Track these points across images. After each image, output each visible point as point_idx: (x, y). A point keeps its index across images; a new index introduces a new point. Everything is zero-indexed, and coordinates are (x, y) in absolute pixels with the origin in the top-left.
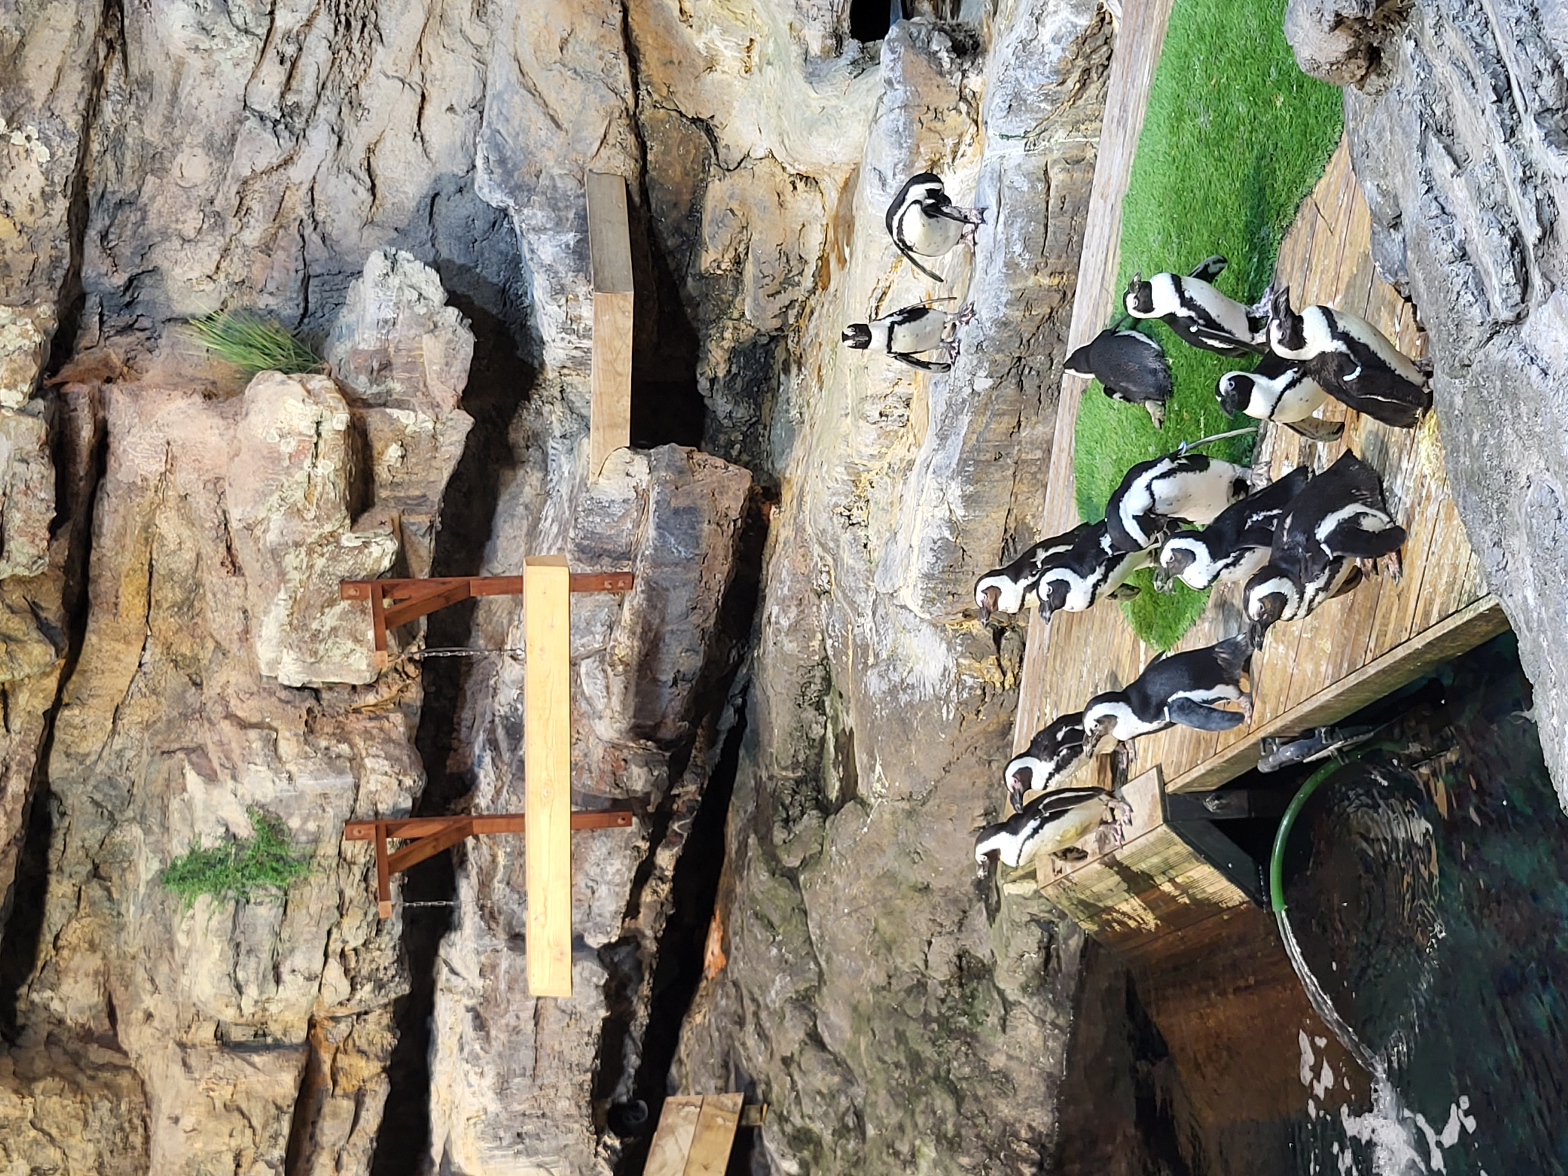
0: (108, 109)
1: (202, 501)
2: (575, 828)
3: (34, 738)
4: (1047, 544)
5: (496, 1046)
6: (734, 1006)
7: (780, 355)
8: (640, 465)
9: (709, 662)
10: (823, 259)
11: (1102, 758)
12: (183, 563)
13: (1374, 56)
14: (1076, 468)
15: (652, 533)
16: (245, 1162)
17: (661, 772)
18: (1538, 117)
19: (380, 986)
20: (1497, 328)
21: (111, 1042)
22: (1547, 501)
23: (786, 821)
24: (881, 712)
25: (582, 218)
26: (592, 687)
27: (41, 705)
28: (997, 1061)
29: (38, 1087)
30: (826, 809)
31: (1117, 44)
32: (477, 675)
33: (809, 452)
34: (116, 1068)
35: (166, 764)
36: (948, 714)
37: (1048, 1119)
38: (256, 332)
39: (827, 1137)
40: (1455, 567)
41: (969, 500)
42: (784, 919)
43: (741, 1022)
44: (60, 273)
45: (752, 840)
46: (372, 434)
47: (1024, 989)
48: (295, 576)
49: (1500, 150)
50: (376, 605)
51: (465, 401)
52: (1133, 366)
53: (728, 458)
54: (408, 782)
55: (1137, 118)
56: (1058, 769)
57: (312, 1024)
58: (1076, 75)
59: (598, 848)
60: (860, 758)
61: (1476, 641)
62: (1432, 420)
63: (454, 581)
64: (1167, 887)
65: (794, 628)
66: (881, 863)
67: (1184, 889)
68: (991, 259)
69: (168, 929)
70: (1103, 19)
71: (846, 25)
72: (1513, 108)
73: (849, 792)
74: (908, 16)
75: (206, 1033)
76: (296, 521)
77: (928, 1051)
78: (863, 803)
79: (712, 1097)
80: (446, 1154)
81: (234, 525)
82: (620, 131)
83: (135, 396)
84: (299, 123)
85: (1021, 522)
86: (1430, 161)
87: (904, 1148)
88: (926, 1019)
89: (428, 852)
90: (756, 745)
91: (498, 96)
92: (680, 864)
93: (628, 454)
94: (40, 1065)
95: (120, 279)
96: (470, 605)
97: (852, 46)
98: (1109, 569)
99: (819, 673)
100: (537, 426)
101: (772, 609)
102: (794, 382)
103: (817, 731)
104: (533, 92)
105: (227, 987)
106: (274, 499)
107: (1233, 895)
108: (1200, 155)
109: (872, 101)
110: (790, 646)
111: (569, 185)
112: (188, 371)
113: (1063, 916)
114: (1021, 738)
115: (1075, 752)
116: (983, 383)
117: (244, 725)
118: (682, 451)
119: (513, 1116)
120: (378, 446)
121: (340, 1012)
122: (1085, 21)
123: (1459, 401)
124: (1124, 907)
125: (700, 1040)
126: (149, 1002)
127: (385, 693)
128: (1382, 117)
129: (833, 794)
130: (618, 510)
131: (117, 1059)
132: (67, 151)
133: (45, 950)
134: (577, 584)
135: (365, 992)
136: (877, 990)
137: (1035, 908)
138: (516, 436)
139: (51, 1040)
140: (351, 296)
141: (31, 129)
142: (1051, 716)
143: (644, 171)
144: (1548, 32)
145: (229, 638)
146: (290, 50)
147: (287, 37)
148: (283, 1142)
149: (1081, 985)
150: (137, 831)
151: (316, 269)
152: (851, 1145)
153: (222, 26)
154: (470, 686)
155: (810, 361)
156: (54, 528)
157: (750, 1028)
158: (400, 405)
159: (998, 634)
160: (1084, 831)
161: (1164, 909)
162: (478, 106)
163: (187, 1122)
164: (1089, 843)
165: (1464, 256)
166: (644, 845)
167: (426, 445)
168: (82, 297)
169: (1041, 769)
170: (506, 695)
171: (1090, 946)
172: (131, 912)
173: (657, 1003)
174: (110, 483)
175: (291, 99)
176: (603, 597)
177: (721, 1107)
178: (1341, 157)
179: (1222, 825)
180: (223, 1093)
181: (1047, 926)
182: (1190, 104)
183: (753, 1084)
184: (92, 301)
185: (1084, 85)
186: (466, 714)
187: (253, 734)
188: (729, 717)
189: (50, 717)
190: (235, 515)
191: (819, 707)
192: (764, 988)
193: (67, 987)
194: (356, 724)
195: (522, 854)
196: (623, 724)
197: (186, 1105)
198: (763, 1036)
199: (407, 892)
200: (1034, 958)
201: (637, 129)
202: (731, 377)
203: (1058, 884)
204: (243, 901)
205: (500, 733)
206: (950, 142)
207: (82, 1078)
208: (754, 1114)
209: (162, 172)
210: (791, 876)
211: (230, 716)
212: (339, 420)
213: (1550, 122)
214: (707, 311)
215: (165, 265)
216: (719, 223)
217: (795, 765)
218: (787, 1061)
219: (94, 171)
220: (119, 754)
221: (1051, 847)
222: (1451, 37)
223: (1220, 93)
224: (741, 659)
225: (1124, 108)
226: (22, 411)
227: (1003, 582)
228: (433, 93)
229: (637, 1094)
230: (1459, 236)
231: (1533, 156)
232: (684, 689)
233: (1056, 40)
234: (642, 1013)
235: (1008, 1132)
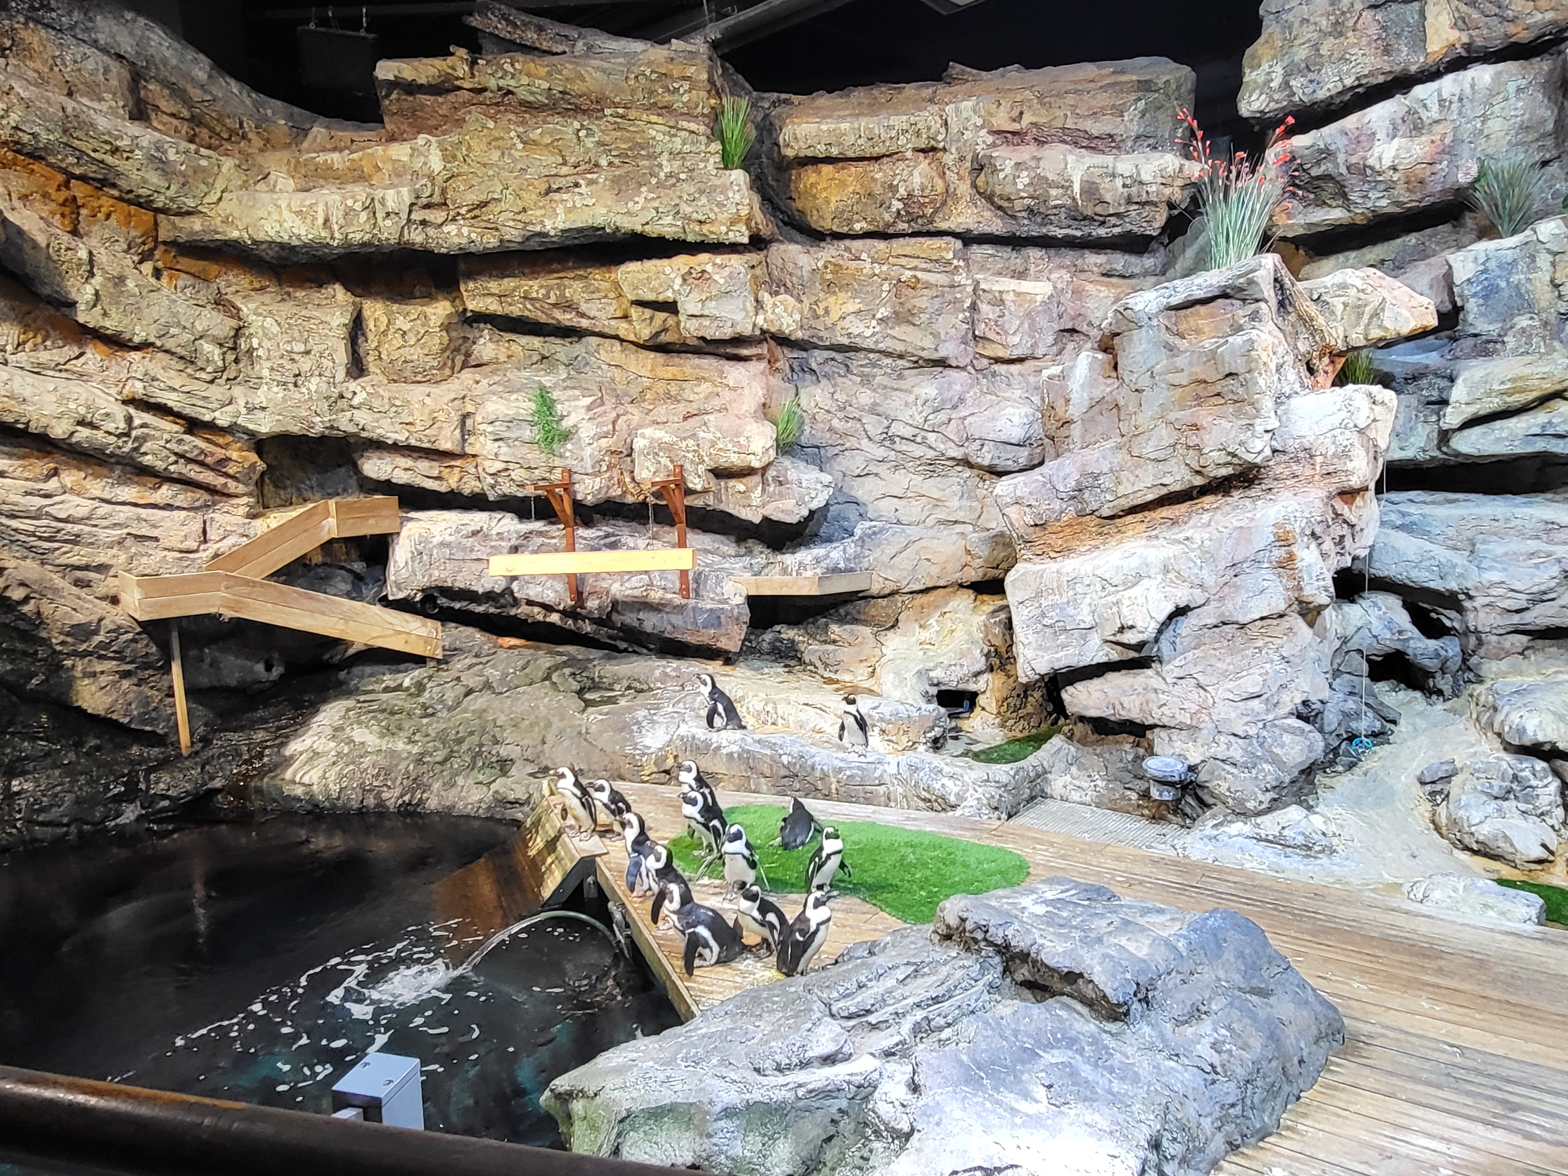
0: (889, 361)
1: (716, 403)
2: (568, 575)
3: (606, 330)
4: (711, 793)
5: (464, 541)
6: (484, 652)
7: (793, 663)
8: (740, 600)
9: (649, 635)
10: (837, 682)
11: (611, 824)
12: (688, 394)
13: (948, 937)
14: (749, 804)
15: (709, 607)
16: (409, 427)
17: (596, 614)
18: (926, 1018)
19: (493, 487)
20: (828, 1006)
21: (465, 365)
22: (749, 1036)
23: (573, 674)
24: (628, 718)
25: (852, 570)
26: (635, 581)
27: (622, 333)
28: (460, 781)
29: (444, 334)
30: (580, 693)
31: (943, 814)
32: (640, 527)
33: (749, 678)
34: (453, 368)
35: (596, 389)
36: (628, 750)
37: (432, 807)
38: (794, 425)
39: (421, 700)
40: (712, 992)
41: (730, 755)
42: (527, 675)
43: (477, 656)
44: (815, 340)
45: (565, 658)
46: (749, 478)
47: (496, 792)
48: (684, 444)
49: (911, 1001)
50: (671, 482)
51: (766, 519)
52: (797, 831)
53: (745, 640)
54: (589, 497)
55: (910, 826)
56: (605, 805)
57: (474, 456)
58: (928, 796)
59: (560, 586)
60: (605, 708)
61: (676, 1005)
62: (780, 976)
63: (683, 517)
64: (549, 860)
65: (666, 674)
66: (555, 720)
67: (549, 868)
68: (842, 760)
69: (518, 391)
70: (954, 807)
71: (943, 688)
72: (929, 1006)
73: (589, 703)
74: (950, 716)
75: (470, 408)
76: (709, 445)
77: (465, 747)
78: (584, 711)
79: (441, 644)
80: (412, 519)
81: (706, 417)
82: (890, 587)
83: (762, 373)
84: (887, 443)
85: (720, 780)
86: (902, 968)
87: (417, 737)
88: (481, 745)
89: (557, 508)
90: (609, 658)
91: (904, 531)
92: (552, 625)
93: (744, 594)
94: (454, 334)
95: (814, 366)
96: (672, 524)
97: (934, 691)
98: (704, 825)
99: (645, 687)
100: (755, 552)
101: (675, 663)
102: (780, 670)
103: (617, 687)
104: (906, 547)
105: (492, 417)
106: (719, 435)
107: (547, 893)
108: (897, 856)
109: (910, 701)
110: (657, 673)
111: (865, 564)
112: (775, 396)
113: (533, 809)
114: (619, 786)
115: (613, 812)
116: (785, 760)
117: (614, 423)
118: (747, 619)
119: (431, 550)
120: (744, 480)
121: (480, 469)
122: (952, 799)
123: (793, 989)
124: (539, 840)
125: (467, 637)
126: (484, 382)
127: (630, 486)
128: (921, 943)
129: (588, 696)
130: (718, 590)
131: (457, 368)
132: (869, 344)
133: (508, 336)
134: (684, 573)
135: (490, 480)
136: (494, 720)
137: (536, 796)
138: (750, 542)
139: (466, 339)
140: (812, 467)
141: (878, 329)
142: (629, 799)
143: (873, 597)
144: (965, 1020)
145: (655, 415)
146: (919, 439)
147: (924, 438)
148: (418, 444)
149: (499, 821)
150: (564, 376)
151: (822, 451)
152: (418, 712)
153: (927, 410)
154: (634, 524)
155: (791, 677)
156: (703, 338)
157: (475, 661)
158: (763, 490)
159: (667, 772)
160: (576, 818)
161: (538, 859)
162: (899, 522)
163: (428, 401)
164: (570, 821)
165: (860, 987)
166: (561, 608)
167: (746, 502)
168: (806, 350)
169: (604, 796)
170: (631, 542)
171: (518, 824)
172: (525, 374)
173: (485, 615)
174: (723, 362)
175: (897, 439)
176: (678, 585)
177: (436, 648)
178: (900, 924)
179: (580, 886)
180: (441, 416)
181: (527, 802)
182: (919, 850)
183: (447, 663)
184: (804, 354)
185: (924, 800)
186: (621, 523)
187: (610, 427)
188: (623, 645)
189: (616, 337)
190: (711, 417)
191: (629, 688)
192: (492, 667)
193: (491, 345)
194: (616, 473)
195: (556, 551)
196: (619, 596)
197: (435, 400)
198: (470, 667)
199: (538, 498)
200: (512, 797)
201: (892, 594)
202: (781, 641)
203: (549, 806)
204: (533, 424)
205: (613, 539)
206: (894, 738)
207: (448, 353)
208: (432, 664)
209: (862, 384)
210: (548, 677)
211: (618, 416)
212: (756, 464)
213: (924, 1024)
214: (811, 628)
215: (821, 385)
216: (852, 633)
217: (600, 677)
218: (458, 679)
219: (861, 355)
220: (599, 368)
221: (567, 803)
222: (959, 973)
223: (925, 865)
224: (650, 650)
225: (915, 819)
226: (755, 325)
227: (694, 773)
228: (903, 502)
229: (441, 608)
230: (869, 984)
231: (908, 1017)
232: (636, 624)
233: (943, 785)
234: (480, 609)
235: (426, 788)
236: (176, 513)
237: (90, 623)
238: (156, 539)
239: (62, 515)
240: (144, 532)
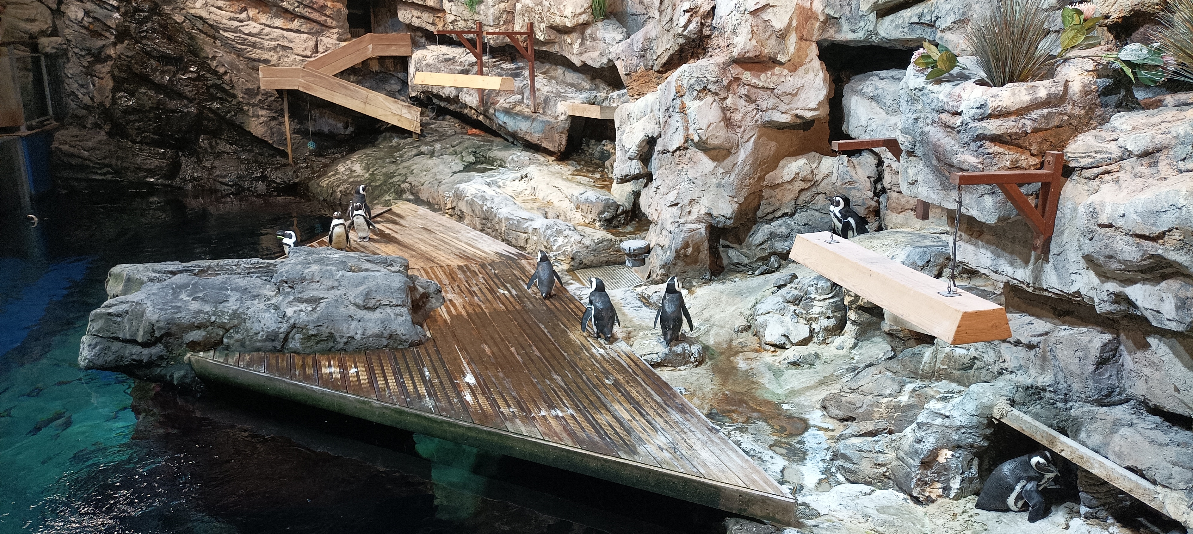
8: (564, 118)
15: (542, 119)
19: (452, 31)
46: (570, 34)
48: (537, 9)
51: (585, 64)
76: (547, 9)
79: (419, 125)
93: (567, 114)
120: (568, 36)
121: (447, 19)
130: (554, 109)
135: (450, 27)
158: (581, 43)
167: (572, 51)
177: (416, 127)
183: (424, 137)
212: (568, 24)
236: (302, 35)
237: (254, 89)
238: (291, 48)
239: (247, 32)
240: (286, 44)
